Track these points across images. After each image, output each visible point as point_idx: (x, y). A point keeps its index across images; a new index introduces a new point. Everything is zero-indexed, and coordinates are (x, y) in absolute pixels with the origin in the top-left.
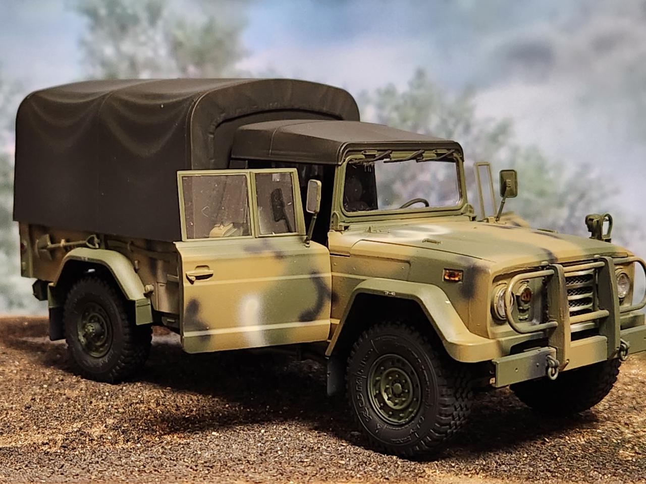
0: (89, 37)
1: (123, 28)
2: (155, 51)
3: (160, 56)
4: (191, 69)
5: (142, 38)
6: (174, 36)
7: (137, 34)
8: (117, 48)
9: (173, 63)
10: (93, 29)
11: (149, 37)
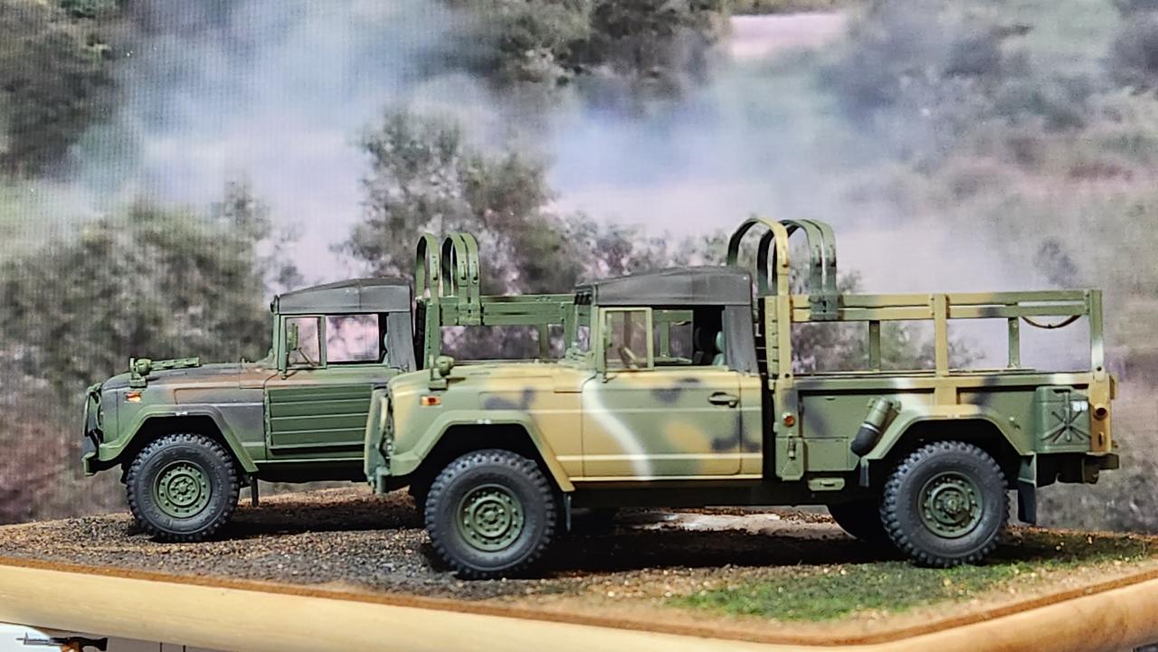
0: (372, 177)
1: (412, 166)
2: (447, 191)
3: (453, 197)
4: (489, 212)
5: (434, 178)
6: (470, 174)
7: (428, 174)
8: (404, 188)
9: (468, 206)
10: (376, 166)
11: (440, 176)
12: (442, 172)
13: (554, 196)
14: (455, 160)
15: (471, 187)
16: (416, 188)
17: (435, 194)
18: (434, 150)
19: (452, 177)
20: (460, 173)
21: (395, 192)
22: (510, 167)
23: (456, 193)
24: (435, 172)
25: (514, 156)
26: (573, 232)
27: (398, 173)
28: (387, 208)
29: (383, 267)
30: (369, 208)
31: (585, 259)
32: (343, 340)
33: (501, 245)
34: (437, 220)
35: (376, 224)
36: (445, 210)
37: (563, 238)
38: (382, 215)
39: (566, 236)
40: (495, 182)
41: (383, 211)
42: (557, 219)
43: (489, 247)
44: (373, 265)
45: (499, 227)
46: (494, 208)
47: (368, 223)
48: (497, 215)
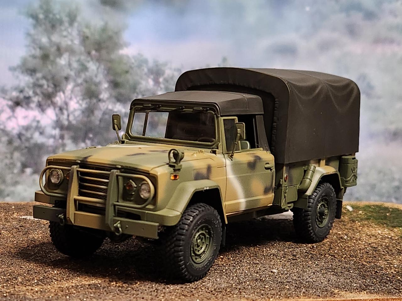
0: (32, 32)
1: (53, 27)
2: (72, 41)
3: (75, 44)
4: (93, 52)
5: (65, 33)
6: (84, 32)
7: (61, 30)
8: (49, 38)
9: (83, 49)
10: (35, 27)
11: (69, 33)
12: (70, 30)
13: (127, 45)
14: (76, 24)
15: (85, 39)
16: (55, 38)
17: (65, 42)
18: (66, 19)
19: (75, 33)
20: (79, 31)
21: (44, 40)
22: (104, 30)
23: (77, 42)
24: (65, 30)
25: (106, 24)
26: (136, 64)
27: (46, 30)
28: (40, 48)
29: (38, 79)
30: (31, 48)
31: (141, 78)
32: (16, 118)
33: (100, 70)
34: (66, 56)
35: (34, 57)
36: (71, 51)
37: (131, 67)
38: (38, 53)
39: (133, 66)
40: (97, 37)
41: (38, 50)
42: (128, 57)
43: (93, 70)
44: (33, 78)
45: (99, 60)
46: (97, 50)
47: (30, 56)
48: (97, 54)
